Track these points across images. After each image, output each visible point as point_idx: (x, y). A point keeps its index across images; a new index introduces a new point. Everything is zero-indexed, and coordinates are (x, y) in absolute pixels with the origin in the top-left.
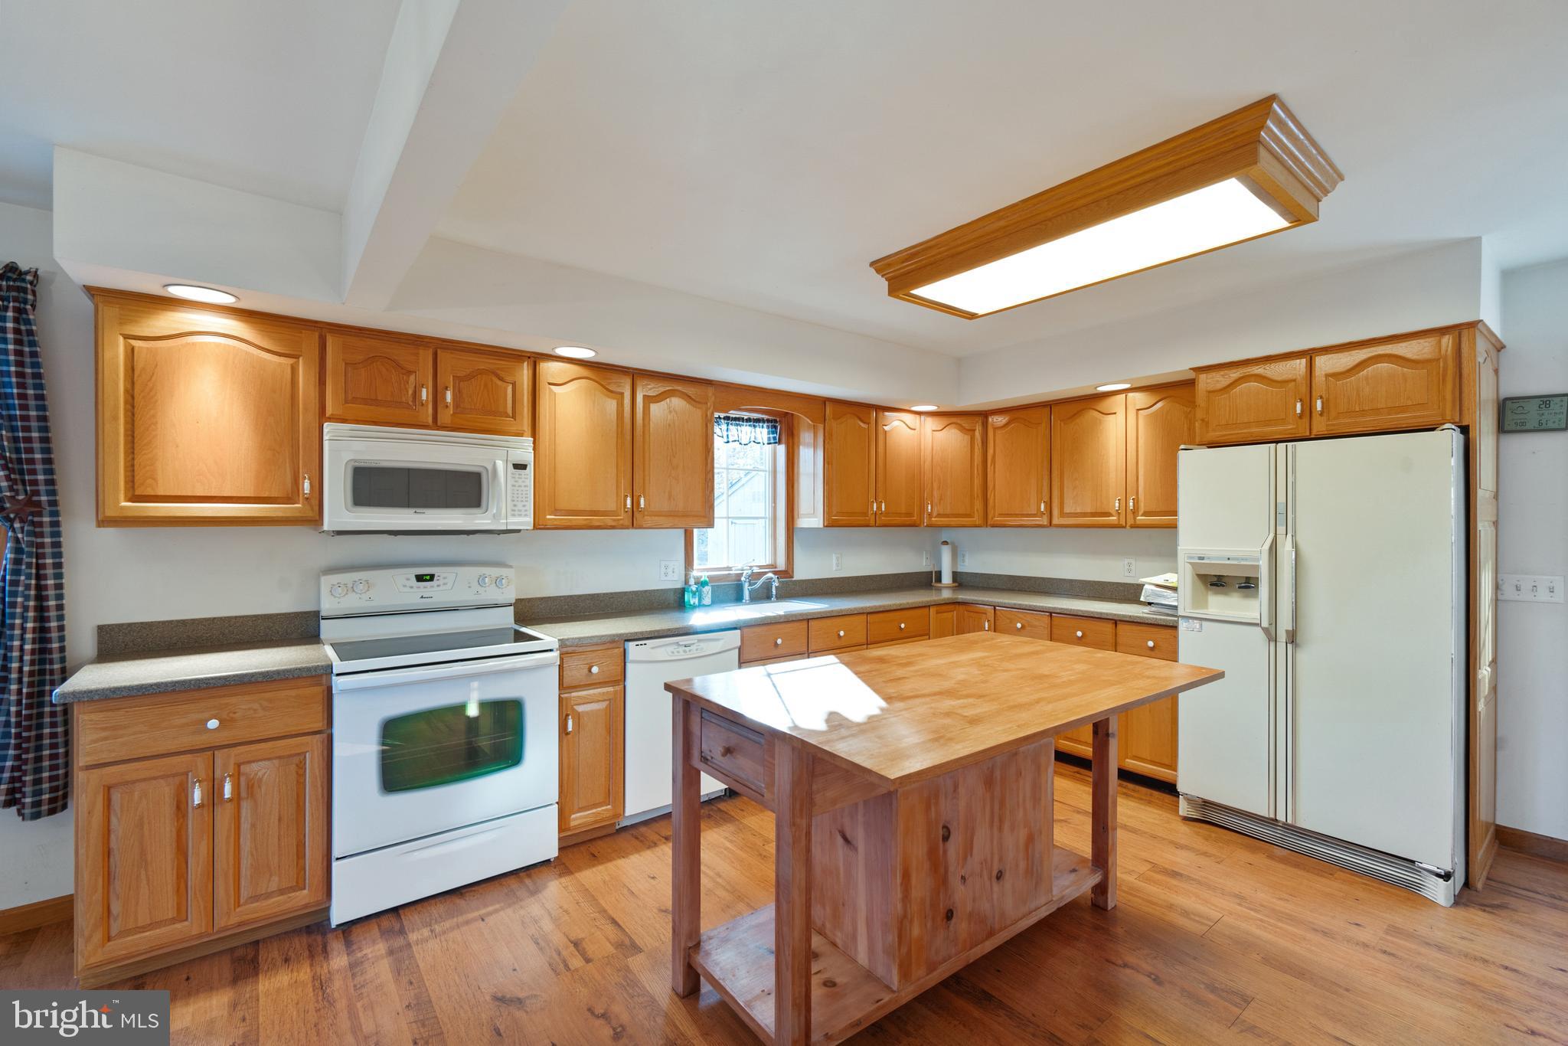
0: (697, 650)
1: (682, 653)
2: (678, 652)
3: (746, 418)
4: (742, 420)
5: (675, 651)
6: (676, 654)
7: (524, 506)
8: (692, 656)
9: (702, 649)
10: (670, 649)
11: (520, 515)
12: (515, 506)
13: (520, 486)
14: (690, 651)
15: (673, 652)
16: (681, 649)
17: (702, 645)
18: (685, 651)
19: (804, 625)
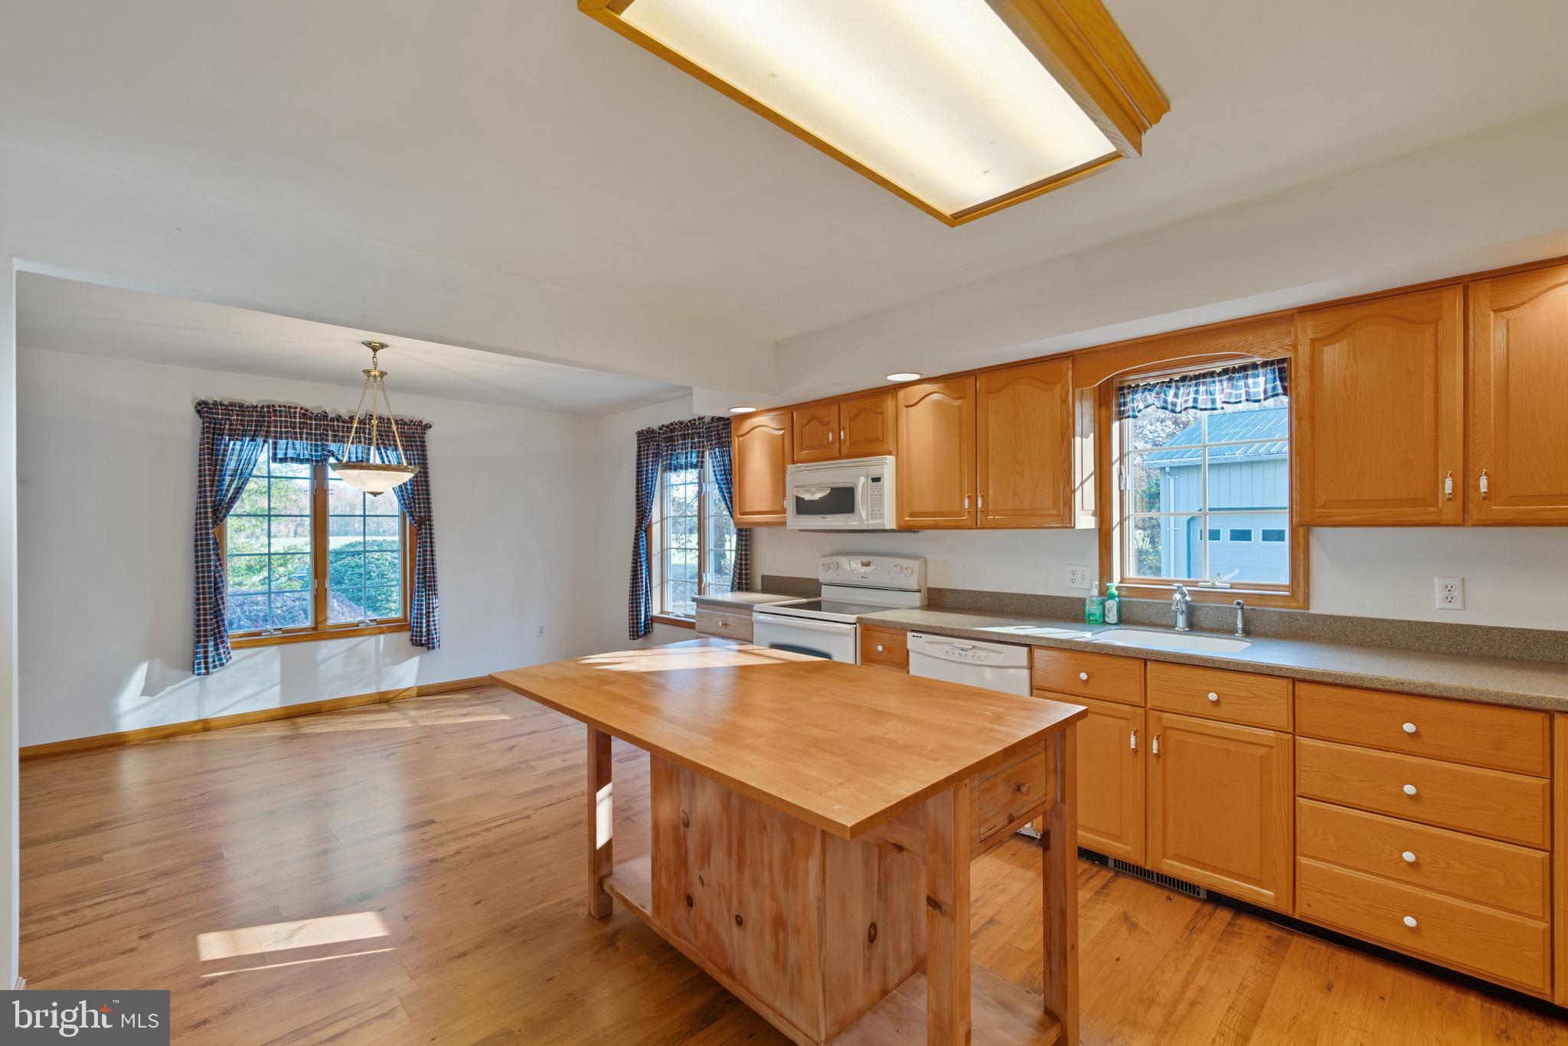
0: (973, 656)
1: (957, 655)
2: (953, 653)
3: (1218, 370)
4: (1212, 374)
5: (950, 651)
6: (951, 654)
7: (879, 510)
8: (965, 661)
9: (979, 657)
10: (946, 648)
11: (876, 518)
12: (873, 511)
13: (876, 495)
14: (966, 655)
15: (948, 652)
16: (957, 652)
17: (980, 653)
18: (960, 655)
19: (1137, 666)
